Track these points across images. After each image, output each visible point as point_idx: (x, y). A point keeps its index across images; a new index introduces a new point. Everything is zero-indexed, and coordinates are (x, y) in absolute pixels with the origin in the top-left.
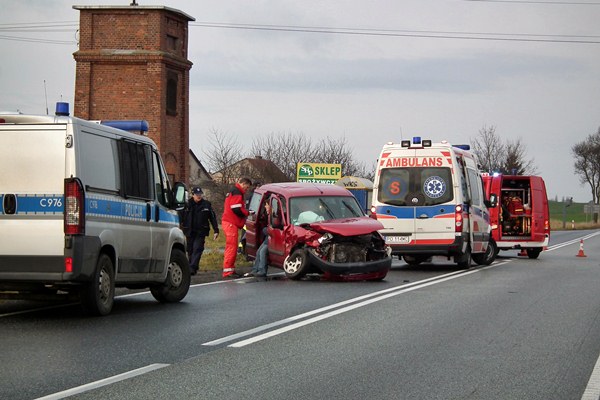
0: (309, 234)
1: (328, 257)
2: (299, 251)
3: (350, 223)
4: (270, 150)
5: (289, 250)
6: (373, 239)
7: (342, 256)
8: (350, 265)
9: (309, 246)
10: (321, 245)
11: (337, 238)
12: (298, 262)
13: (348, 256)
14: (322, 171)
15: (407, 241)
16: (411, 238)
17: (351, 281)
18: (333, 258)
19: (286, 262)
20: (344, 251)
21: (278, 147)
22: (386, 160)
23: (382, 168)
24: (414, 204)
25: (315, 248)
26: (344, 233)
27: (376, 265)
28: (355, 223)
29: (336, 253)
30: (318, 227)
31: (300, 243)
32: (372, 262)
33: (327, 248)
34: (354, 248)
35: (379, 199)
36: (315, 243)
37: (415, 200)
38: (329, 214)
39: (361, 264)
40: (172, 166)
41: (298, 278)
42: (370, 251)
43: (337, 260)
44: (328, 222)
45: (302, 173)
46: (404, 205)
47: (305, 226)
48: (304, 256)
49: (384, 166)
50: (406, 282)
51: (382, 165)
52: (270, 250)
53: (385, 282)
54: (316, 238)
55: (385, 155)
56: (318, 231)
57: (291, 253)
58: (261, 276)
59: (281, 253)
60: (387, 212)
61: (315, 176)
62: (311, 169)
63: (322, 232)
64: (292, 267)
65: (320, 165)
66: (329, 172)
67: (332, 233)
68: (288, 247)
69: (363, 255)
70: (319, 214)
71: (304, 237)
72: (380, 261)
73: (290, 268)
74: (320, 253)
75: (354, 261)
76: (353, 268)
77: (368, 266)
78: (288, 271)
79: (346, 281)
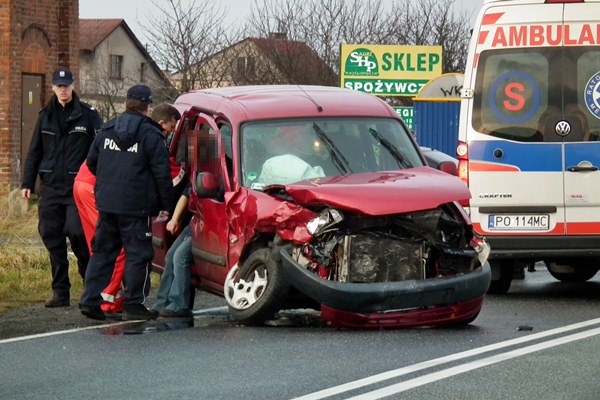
0: (284, 210)
1: (331, 270)
2: (261, 254)
3: (388, 184)
4: (290, 17)
5: (238, 251)
6: (442, 224)
7: (367, 264)
8: (385, 287)
9: (284, 242)
10: (314, 239)
11: (353, 221)
12: (259, 282)
13: (382, 264)
14: (398, 63)
15: (545, 225)
16: (555, 219)
17: (389, 328)
18: (344, 270)
19: (229, 282)
20: (373, 253)
21: (307, 10)
22: (492, 29)
23: (481, 48)
24: (562, 137)
25: (300, 245)
26: (371, 209)
27: (449, 289)
28: (400, 183)
29: (352, 257)
30: (305, 192)
31: (264, 233)
32: (440, 281)
33: (330, 246)
34: (396, 247)
35: (477, 124)
36: (299, 234)
37: (563, 126)
38: (338, 162)
39: (412, 285)
40: (40, 54)
41: (258, 319)
42: (436, 253)
43: (354, 276)
44: (335, 180)
45: (352, 67)
46: (538, 137)
47: (275, 191)
48: (273, 265)
49: (488, 45)
50: (526, 329)
51: (482, 40)
52: (195, 250)
53: (475, 329)
54: (301, 220)
55: (490, 19)
56: (306, 203)
57: (242, 259)
58: (173, 315)
59: (220, 258)
60: (497, 156)
61: (383, 74)
62: (373, 58)
63: (317, 207)
64: (244, 293)
65: (395, 49)
66: (414, 64)
67: (342, 210)
68: (236, 242)
69: (418, 264)
70: (312, 160)
71: (272, 219)
72: (462, 277)
73: (239, 294)
74: (313, 258)
75: (395, 278)
76: (390, 295)
77: (428, 291)
78: (235, 302)
79: (375, 328)
